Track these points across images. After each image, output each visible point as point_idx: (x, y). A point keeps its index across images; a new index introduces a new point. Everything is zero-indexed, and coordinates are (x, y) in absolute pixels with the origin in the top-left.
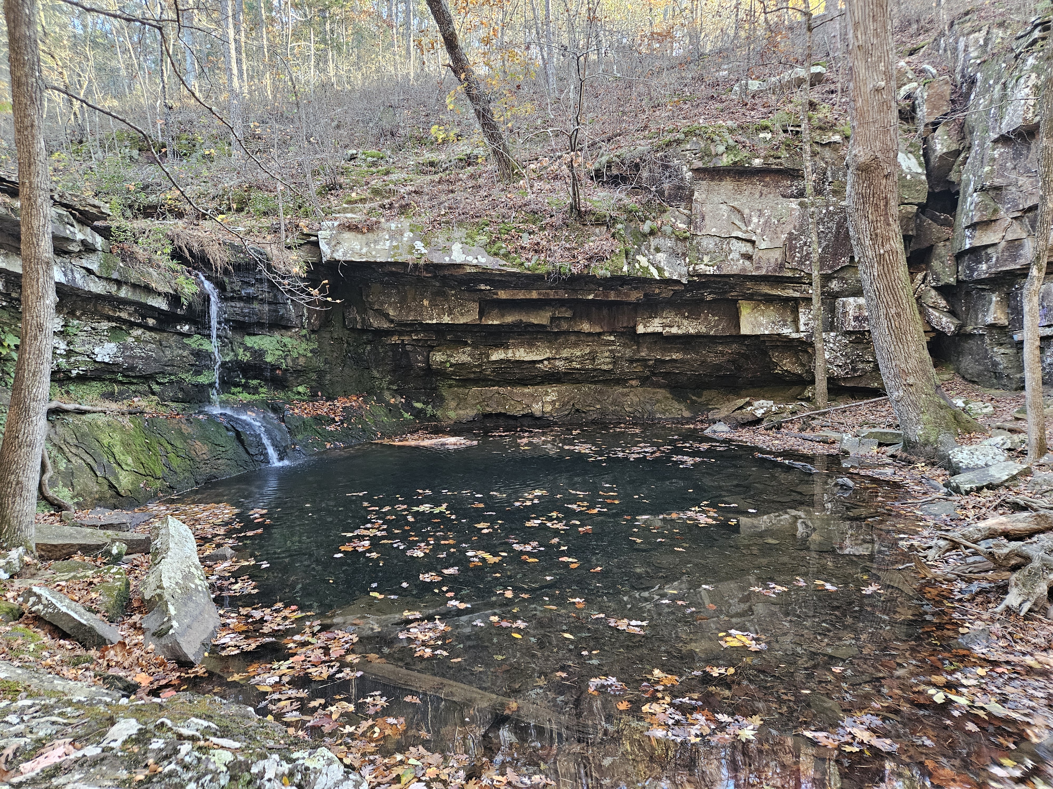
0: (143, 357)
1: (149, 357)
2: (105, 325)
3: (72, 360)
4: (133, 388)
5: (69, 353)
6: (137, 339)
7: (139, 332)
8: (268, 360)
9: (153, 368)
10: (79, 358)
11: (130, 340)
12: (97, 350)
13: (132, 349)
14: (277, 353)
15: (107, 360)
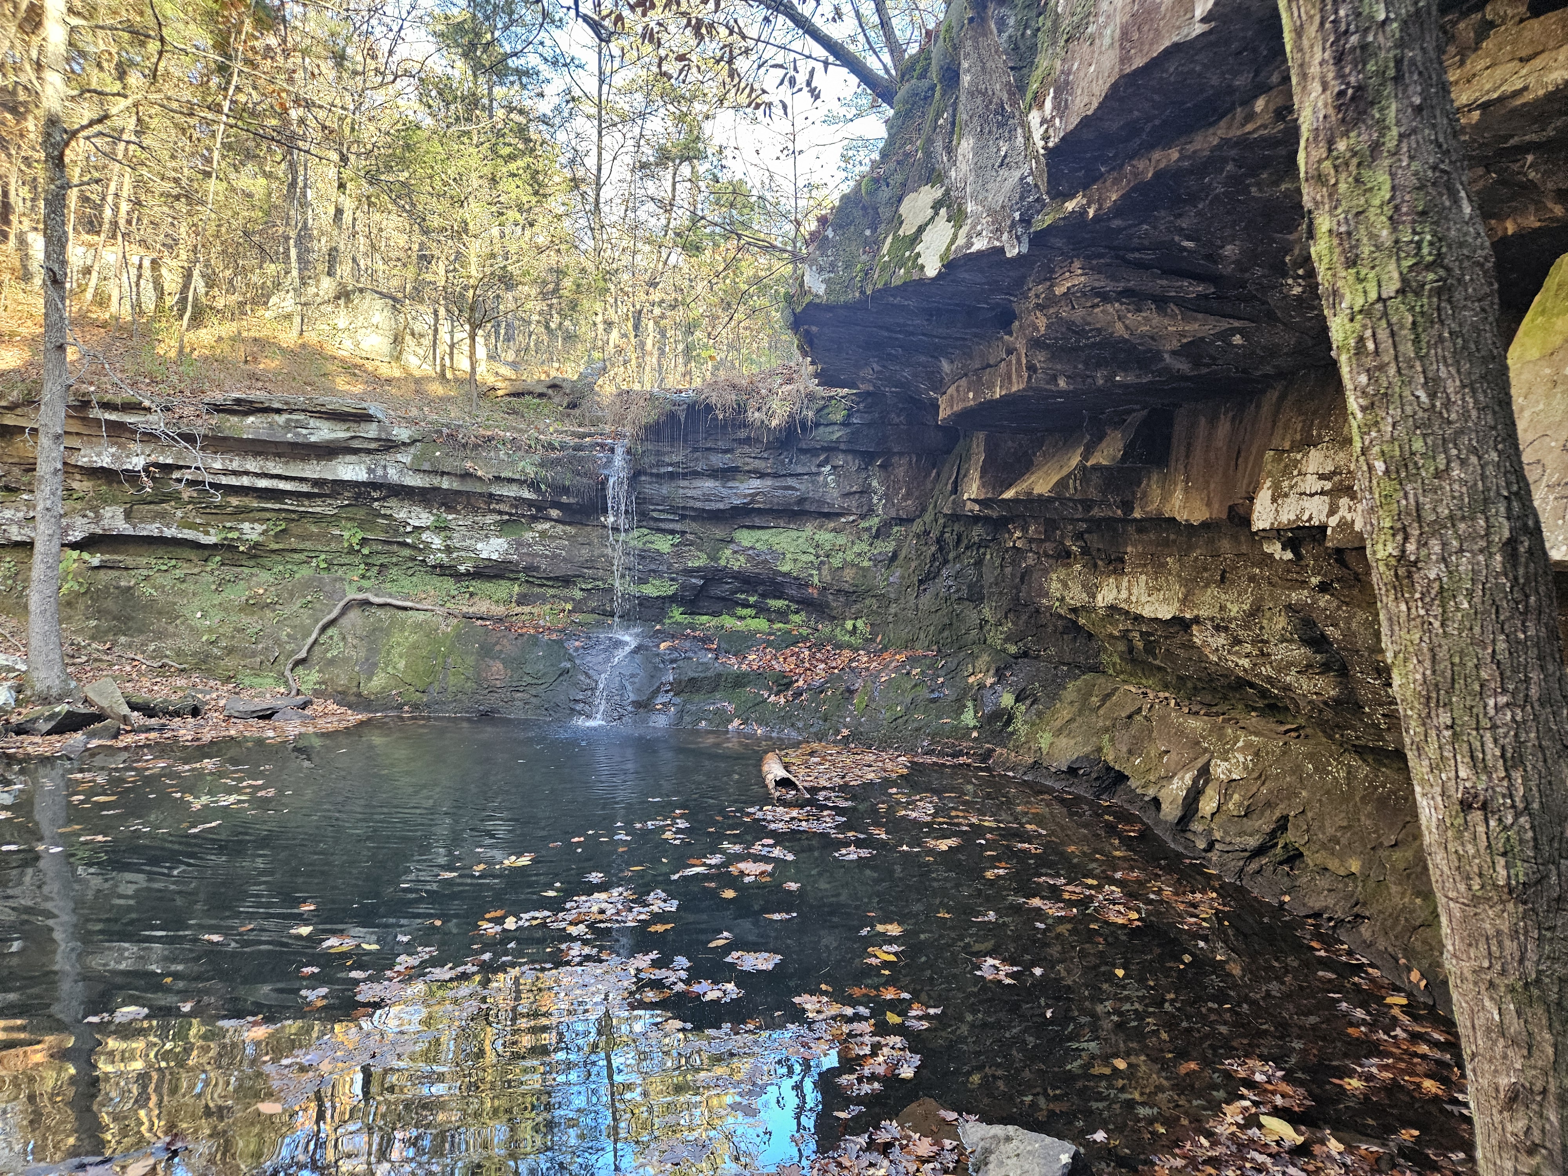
0: (547, 556)
1: (555, 556)
2: (490, 519)
3: (455, 555)
4: (551, 592)
5: (448, 550)
6: (543, 534)
7: (547, 526)
8: (785, 569)
9: (564, 569)
10: (463, 553)
11: (528, 535)
12: (479, 546)
13: (530, 545)
14: (804, 558)
15: (495, 557)
